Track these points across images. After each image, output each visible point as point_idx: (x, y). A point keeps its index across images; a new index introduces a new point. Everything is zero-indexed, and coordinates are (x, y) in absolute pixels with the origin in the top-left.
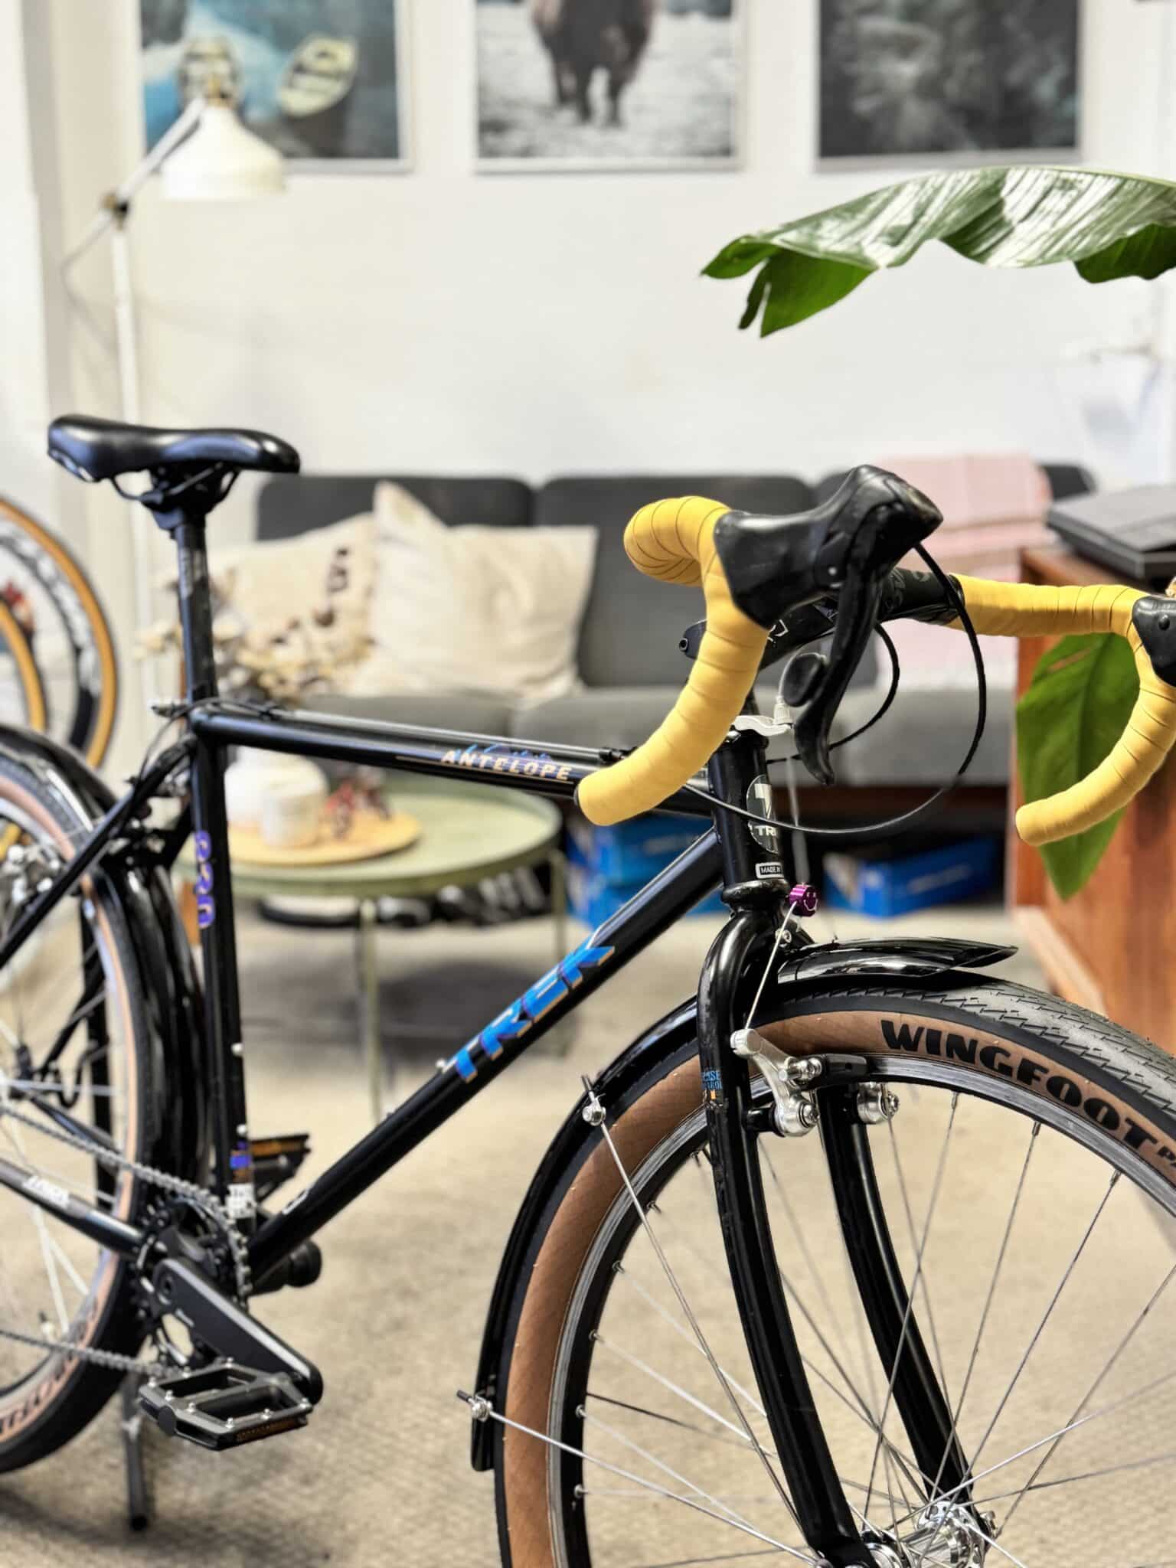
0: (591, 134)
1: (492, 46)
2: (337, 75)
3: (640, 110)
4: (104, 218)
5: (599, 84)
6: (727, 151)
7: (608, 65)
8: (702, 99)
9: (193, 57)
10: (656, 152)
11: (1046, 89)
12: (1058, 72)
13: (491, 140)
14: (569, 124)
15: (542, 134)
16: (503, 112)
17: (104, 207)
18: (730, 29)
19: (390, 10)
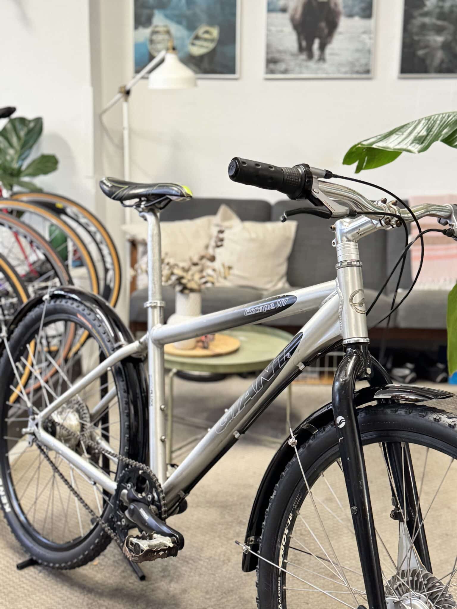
0: (312, 64)
1: (273, 29)
2: (212, 40)
3: (332, 54)
4: (119, 96)
5: (316, 44)
7: (320, 37)
8: (357, 51)
9: (155, 33)
10: (339, 72)
13: (272, 66)
14: (303, 60)
15: (292, 64)
16: (277, 56)
17: (120, 92)
18: (371, 23)
19: (234, 14)
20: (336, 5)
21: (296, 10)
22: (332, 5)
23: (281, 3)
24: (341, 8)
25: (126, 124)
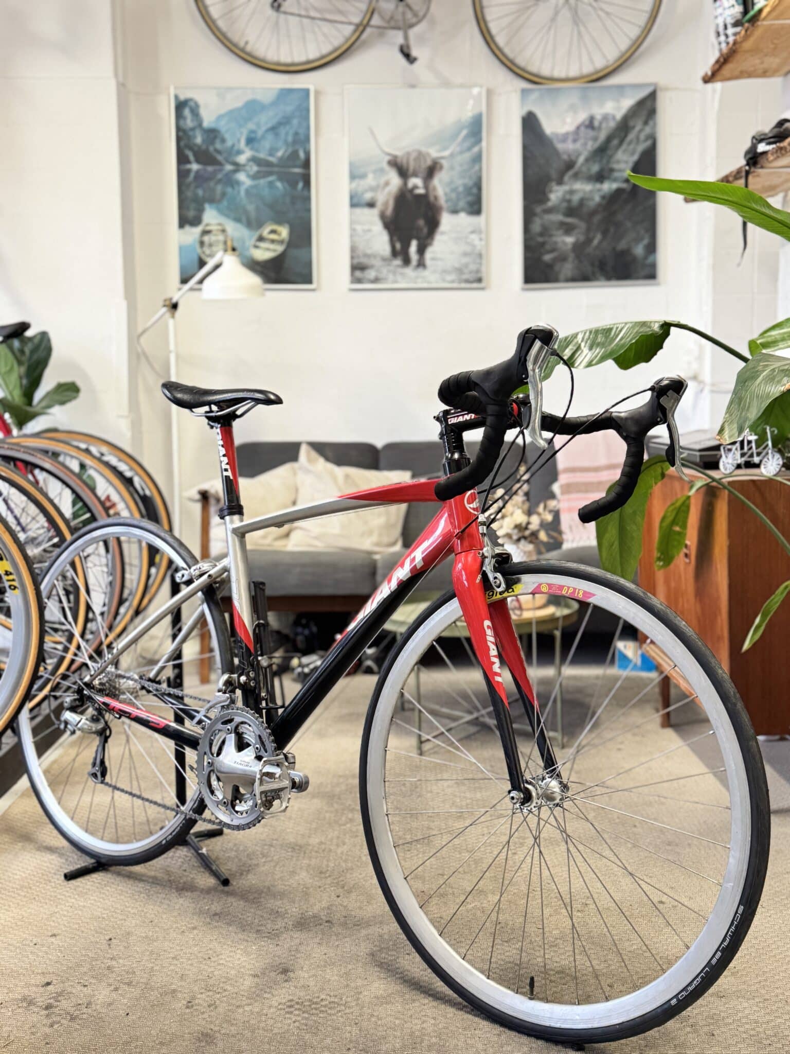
0: (409, 271)
1: (359, 228)
2: (281, 242)
3: (433, 259)
4: (164, 310)
5: (413, 247)
6: (479, 280)
7: (418, 239)
8: (465, 254)
9: (206, 232)
10: (444, 280)
11: (639, 250)
12: (646, 241)
13: (358, 274)
14: (398, 266)
15: (384, 272)
16: (364, 261)
17: (165, 306)
18: (480, 220)
19: (309, 210)
20: (436, 198)
21: (386, 204)
22: (432, 199)
23: (368, 196)
24: (442, 201)
25: (172, 347)
